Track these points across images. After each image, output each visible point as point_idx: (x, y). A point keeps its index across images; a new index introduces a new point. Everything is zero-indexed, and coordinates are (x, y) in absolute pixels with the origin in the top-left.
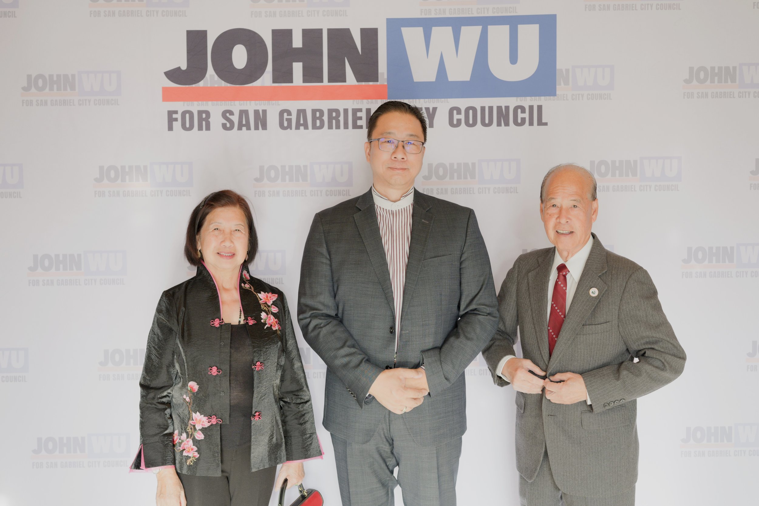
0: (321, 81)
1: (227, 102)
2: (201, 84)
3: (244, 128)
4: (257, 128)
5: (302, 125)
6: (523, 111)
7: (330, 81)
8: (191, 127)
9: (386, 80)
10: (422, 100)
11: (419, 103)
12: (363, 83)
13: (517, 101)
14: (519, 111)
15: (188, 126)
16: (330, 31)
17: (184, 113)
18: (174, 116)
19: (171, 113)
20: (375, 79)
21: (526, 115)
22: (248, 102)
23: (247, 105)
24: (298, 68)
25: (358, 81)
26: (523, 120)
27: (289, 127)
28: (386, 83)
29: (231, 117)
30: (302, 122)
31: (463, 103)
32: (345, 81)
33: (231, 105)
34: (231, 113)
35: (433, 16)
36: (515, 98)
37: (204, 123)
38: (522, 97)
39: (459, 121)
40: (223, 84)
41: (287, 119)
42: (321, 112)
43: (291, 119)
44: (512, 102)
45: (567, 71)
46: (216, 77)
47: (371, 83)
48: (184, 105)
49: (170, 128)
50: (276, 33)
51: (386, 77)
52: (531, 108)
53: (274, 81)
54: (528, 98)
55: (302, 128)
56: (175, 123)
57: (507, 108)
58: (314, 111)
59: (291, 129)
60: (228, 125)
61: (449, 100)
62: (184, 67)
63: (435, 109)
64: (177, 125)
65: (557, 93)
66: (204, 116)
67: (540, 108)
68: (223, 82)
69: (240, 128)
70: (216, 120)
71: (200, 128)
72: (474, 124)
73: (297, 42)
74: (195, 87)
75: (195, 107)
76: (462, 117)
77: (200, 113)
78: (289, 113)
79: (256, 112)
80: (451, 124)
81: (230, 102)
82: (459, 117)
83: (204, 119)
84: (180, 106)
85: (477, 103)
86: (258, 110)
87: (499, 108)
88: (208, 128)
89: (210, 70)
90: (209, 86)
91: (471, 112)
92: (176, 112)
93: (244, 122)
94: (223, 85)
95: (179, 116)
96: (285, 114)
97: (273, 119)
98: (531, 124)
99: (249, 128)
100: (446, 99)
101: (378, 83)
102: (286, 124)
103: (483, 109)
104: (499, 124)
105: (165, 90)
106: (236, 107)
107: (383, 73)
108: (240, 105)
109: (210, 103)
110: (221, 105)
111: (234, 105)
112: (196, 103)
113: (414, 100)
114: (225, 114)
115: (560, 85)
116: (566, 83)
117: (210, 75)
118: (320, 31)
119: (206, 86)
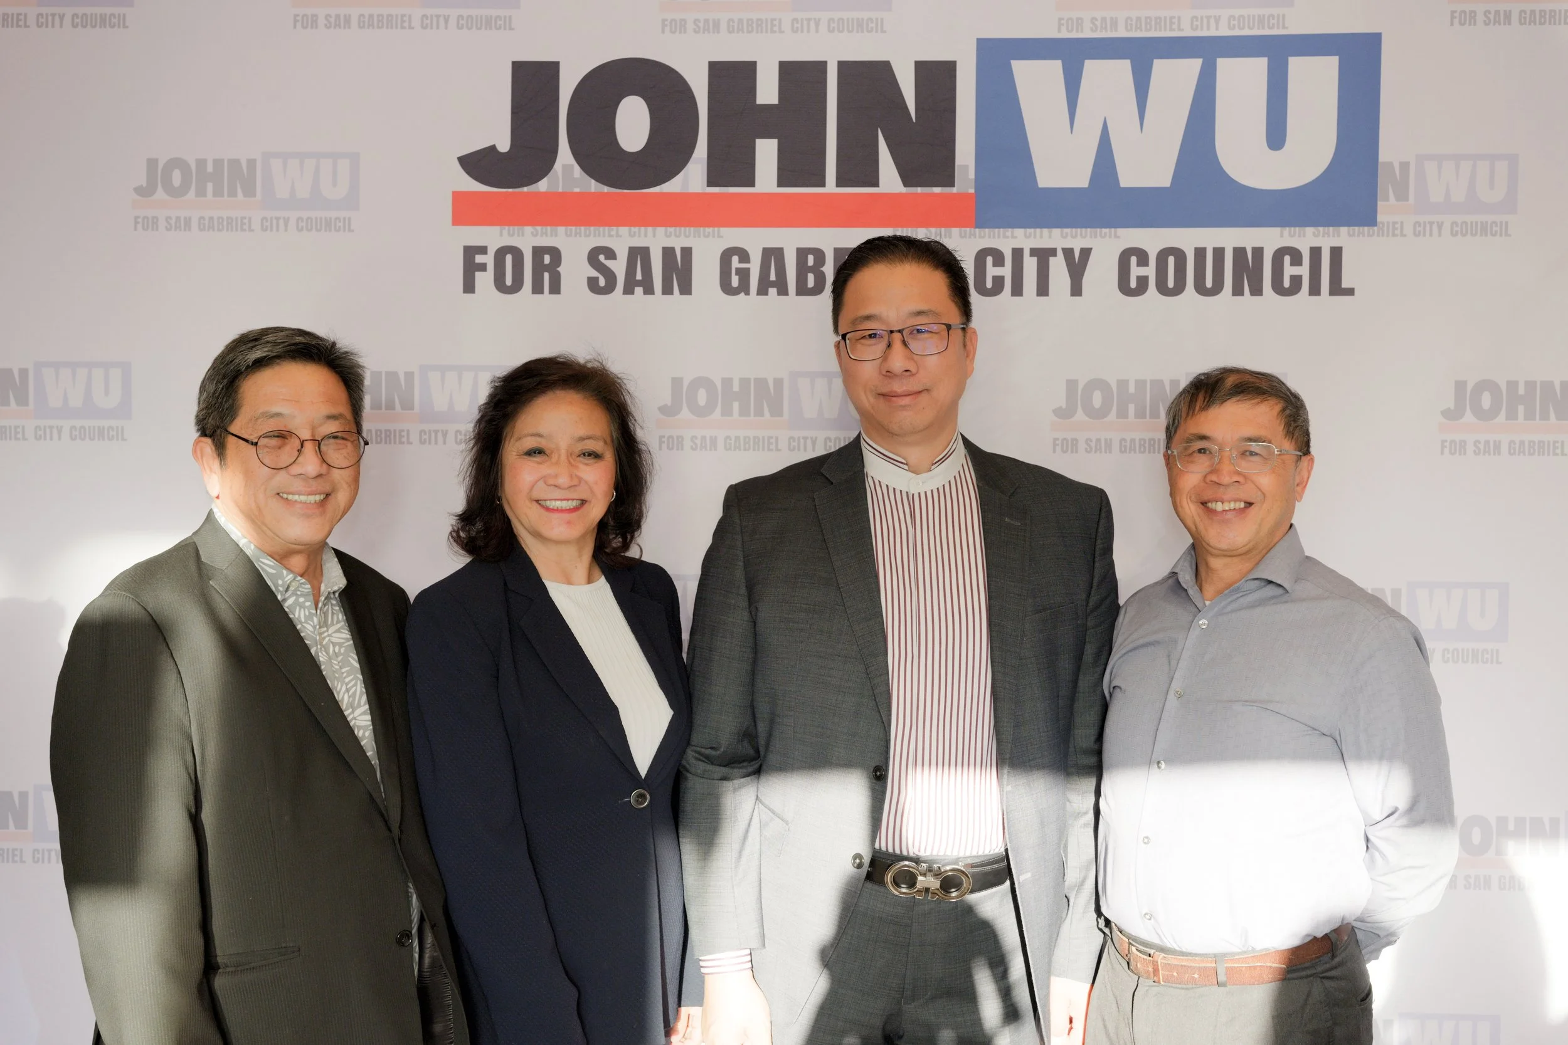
1: (601, 229)
2: (543, 186)
3: (639, 290)
4: (667, 290)
5: (773, 284)
6: (1297, 260)
7: (838, 185)
8: (517, 286)
9: (973, 183)
10: (1056, 232)
11: (1050, 237)
12: (919, 190)
13: (1282, 236)
14: (1287, 259)
15: (509, 281)
16: (842, 65)
17: (501, 253)
18: (479, 259)
19: (470, 252)
20: (949, 180)
21: (1304, 271)
22: (650, 229)
23: (646, 236)
24: (767, 152)
25: (906, 184)
26: (1296, 281)
27: (744, 288)
28: (972, 191)
29: (609, 263)
30: (773, 277)
31: (1153, 240)
32: (876, 184)
33: (610, 236)
34: (611, 254)
35: (1087, 34)
36: (1277, 230)
37: (546, 275)
38: (1295, 226)
39: (1143, 282)
40: (594, 186)
41: (739, 271)
42: (819, 255)
43: (748, 269)
44: (1269, 239)
45: (1405, 166)
46: (577, 168)
47: (937, 190)
48: (501, 235)
49: (469, 287)
50: (717, 69)
51: (972, 174)
52: (1316, 252)
53: (710, 183)
54: (1310, 230)
55: (773, 291)
56: (478, 274)
57: (1258, 252)
58: (802, 253)
59: (747, 293)
60: (602, 282)
61: (1120, 231)
62: (504, 146)
63: (1086, 253)
64: (485, 280)
65: (1380, 218)
66: (547, 259)
67: (1336, 253)
68: (593, 181)
69: (628, 290)
70: (575, 270)
71: (537, 289)
72: (1179, 289)
73: (767, 92)
74: (528, 193)
75: (527, 239)
76: (1150, 271)
77: (538, 252)
78: (744, 256)
79: (668, 253)
80: (1125, 288)
81: (607, 228)
82: (1143, 271)
83: (547, 268)
84: (493, 237)
85: (1188, 239)
86: (673, 249)
87: (1239, 252)
88: (555, 289)
89: (565, 155)
90: (560, 190)
91: (1171, 260)
92: (483, 250)
93: (639, 277)
94: (593, 190)
95: (488, 259)
96: (735, 259)
97: (705, 270)
99: (649, 290)
100: (1113, 229)
101: (954, 190)
102: (735, 281)
103: (1200, 253)
104: (1238, 291)
105: (460, 199)
106: (622, 239)
107: (966, 167)
108: (632, 235)
109: (561, 230)
110: (586, 236)
111: (618, 235)
112: (528, 229)
113: (1038, 230)
114: (596, 256)
115: (1387, 199)
116: (1402, 196)
117: (564, 167)
118: (822, 66)
119: (553, 190)
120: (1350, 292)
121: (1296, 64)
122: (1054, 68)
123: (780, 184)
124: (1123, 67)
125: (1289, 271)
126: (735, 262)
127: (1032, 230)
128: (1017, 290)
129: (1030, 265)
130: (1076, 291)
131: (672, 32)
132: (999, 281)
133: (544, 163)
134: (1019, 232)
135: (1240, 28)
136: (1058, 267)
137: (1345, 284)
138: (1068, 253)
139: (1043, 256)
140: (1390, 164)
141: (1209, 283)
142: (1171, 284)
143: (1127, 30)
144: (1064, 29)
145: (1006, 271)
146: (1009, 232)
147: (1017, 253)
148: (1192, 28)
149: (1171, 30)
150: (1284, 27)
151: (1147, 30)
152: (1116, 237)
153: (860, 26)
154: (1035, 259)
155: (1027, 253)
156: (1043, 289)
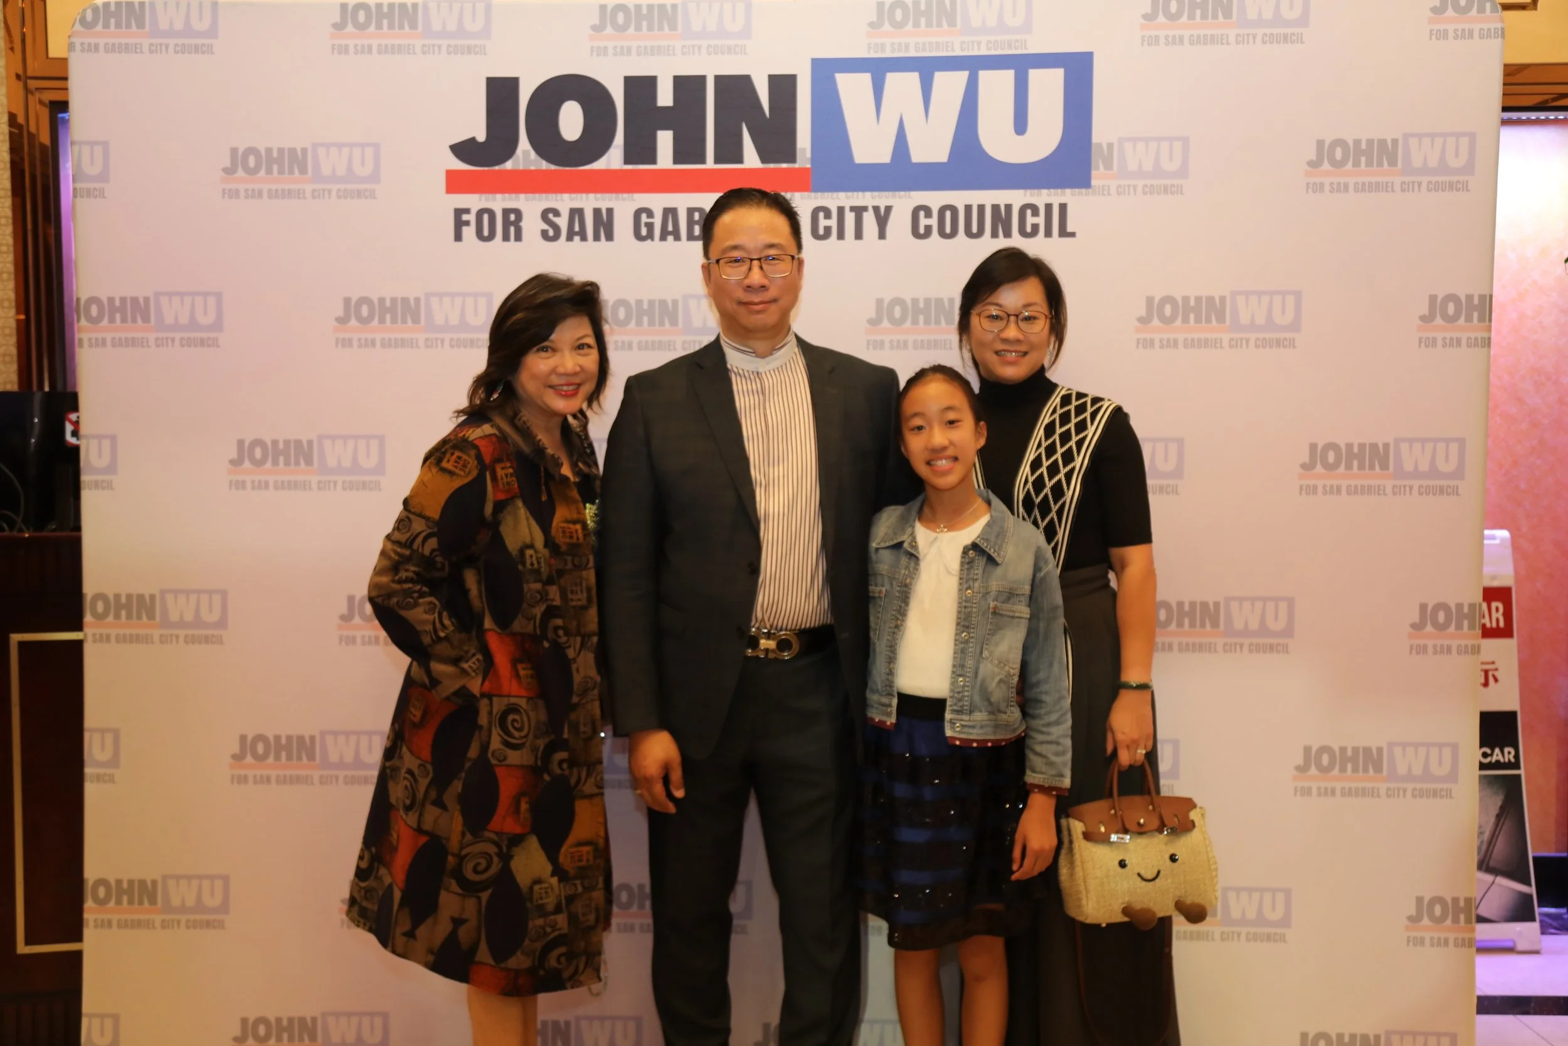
0: (703, 161)
1: (550, 195)
2: (509, 165)
3: (577, 238)
4: (597, 238)
5: (670, 233)
6: (1035, 211)
7: (717, 161)
8: (492, 236)
9: (809, 161)
10: (868, 194)
11: (864, 198)
12: (772, 166)
13: (1025, 195)
14: (1029, 212)
15: (486, 233)
16: (718, 79)
17: (480, 213)
18: (465, 217)
19: (459, 213)
20: (793, 159)
22: (584, 195)
23: (581, 200)
24: (665, 140)
25: (763, 161)
26: (1035, 227)
27: (650, 236)
29: (556, 220)
30: (670, 229)
31: (935, 199)
32: (741, 161)
33: (556, 200)
34: (557, 213)
35: (888, 54)
36: (1021, 192)
37: (512, 229)
39: (928, 229)
40: (544, 165)
41: (647, 224)
43: (653, 223)
44: (1016, 198)
45: (1110, 146)
46: (533, 154)
47: (784, 166)
48: (480, 200)
49: (458, 237)
51: (808, 155)
52: (1049, 207)
53: (626, 162)
54: (1044, 192)
55: (670, 238)
56: (465, 229)
57: (1009, 207)
58: (691, 211)
59: (652, 239)
60: (551, 233)
61: (913, 194)
62: (481, 137)
63: (888, 209)
64: (469, 232)
65: (1094, 182)
66: (512, 217)
67: (1063, 208)
68: (544, 161)
69: (570, 238)
70: (532, 224)
71: (506, 238)
72: (954, 233)
73: (665, 97)
74: (498, 170)
75: (498, 203)
76: (934, 222)
77: (506, 212)
78: (650, 214)
79: (597, 212)
80: (916, 233)
81: (554, 195)
82: (928, 222)
83: (512, 223)
84: (473, 202)
85: (959, 198)
86: (600, 210)
87: (996, 208)
88: (518, 238)
89: (524, 143)
90: (521, 168)
91: (948, 214)
92: (467, 211)
93: (577, 229)
95: (471, 217)
96: (644, 216)
97: (623, 224)
98: (1048, 233)
99: (584, 238)
100: (907, 193)
101: (796, 165)
102: (644, 231)
103: (968, 208)
104: (995, 235)
105: (451, 175)
106: (565, 202)
107: (804, 150)
108: (572, 200)
109: (522, 196)
110: (540, 200)
111: (562, 200)
112: (499, 196)
113: (855, 193)
114: (547, 215)
115: (1098, 168)
116: (1108, 166)
117: (525, 153)
118: (702, 79)
119: (516, 168)
120: (1073, 235)
121: (1034, 75)
122: (865, 79)
123: (675, 162)
124: (913, 79)
125: (1030, 220)
126: (644, 218)
127: (850, 194)
128: (841, 236)
129: (850, 218)
130: (882, 235)
131: (598, 55)
132: (828, 230)
133: (509, 149)
134: (842, 195)
135: (995, 49)
136: (869, 219)
137: (1069, 229)
138: (876, 209)
139: (859, 211)
140: (1100, 145)
141: (975, 229)
142: (948, 230)
143: (916, 51)
144: (872, 51)
145: (833, 223)
146: (835, 194)
147: (841, 210)
148: (962, 50)
149: (947, 51)
150: (1026, 48)
151: (930, 51)
152: (910, 197)
153: (730, 50)
154: (853, 214)
155: (847, 210)
156: (859, 235)
